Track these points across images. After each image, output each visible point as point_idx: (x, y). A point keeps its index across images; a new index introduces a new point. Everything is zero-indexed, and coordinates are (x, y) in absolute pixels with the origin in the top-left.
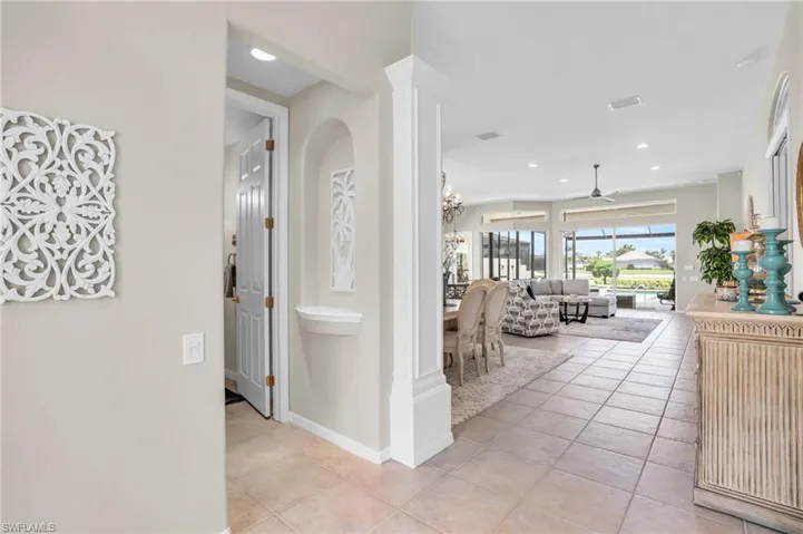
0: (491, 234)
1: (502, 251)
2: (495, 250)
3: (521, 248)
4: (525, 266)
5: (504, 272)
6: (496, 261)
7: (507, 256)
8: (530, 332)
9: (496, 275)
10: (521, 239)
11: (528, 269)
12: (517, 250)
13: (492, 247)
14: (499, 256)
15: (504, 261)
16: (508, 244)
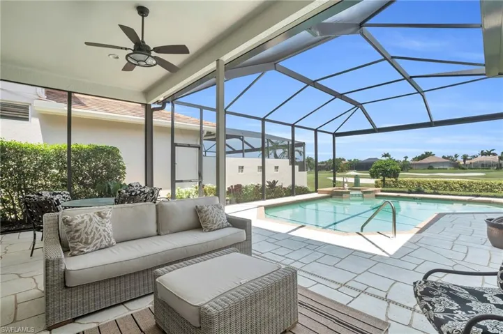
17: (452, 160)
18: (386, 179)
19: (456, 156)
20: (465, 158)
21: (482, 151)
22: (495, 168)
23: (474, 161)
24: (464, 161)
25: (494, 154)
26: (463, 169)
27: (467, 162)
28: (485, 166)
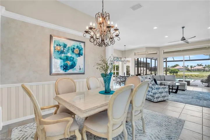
0: (138, 59)
1: (141, 65)
2: (139, 65)
3: (147, 65)
4: (148, 70)
5: (142, 72)
6: (139, 68)
7: (143, 67)
8: (155, 100)
9: (139, 73)
10: (148, 62)
11: (149, 71)
12: (146, 65)
13: (138, 64)
14: (140, 67)
15: (142, 68)
16: (143, 63)
17: (186, 68)
18: (174, 74)
19: (188, 66)
20: (191, 67)
21: (198, 64)
22: (203, 71)
23: (195, 68)
24: (191, 68)
25: (202, 66)
26: (191, 71)
27: (192, 68)
28: (199, 70)
